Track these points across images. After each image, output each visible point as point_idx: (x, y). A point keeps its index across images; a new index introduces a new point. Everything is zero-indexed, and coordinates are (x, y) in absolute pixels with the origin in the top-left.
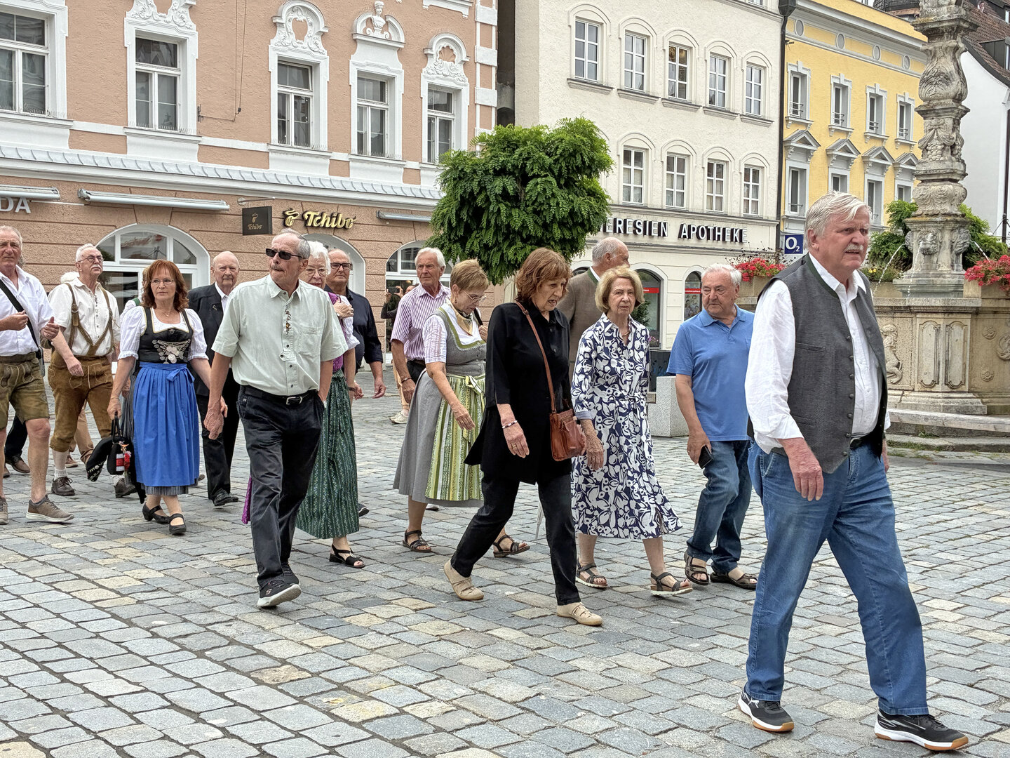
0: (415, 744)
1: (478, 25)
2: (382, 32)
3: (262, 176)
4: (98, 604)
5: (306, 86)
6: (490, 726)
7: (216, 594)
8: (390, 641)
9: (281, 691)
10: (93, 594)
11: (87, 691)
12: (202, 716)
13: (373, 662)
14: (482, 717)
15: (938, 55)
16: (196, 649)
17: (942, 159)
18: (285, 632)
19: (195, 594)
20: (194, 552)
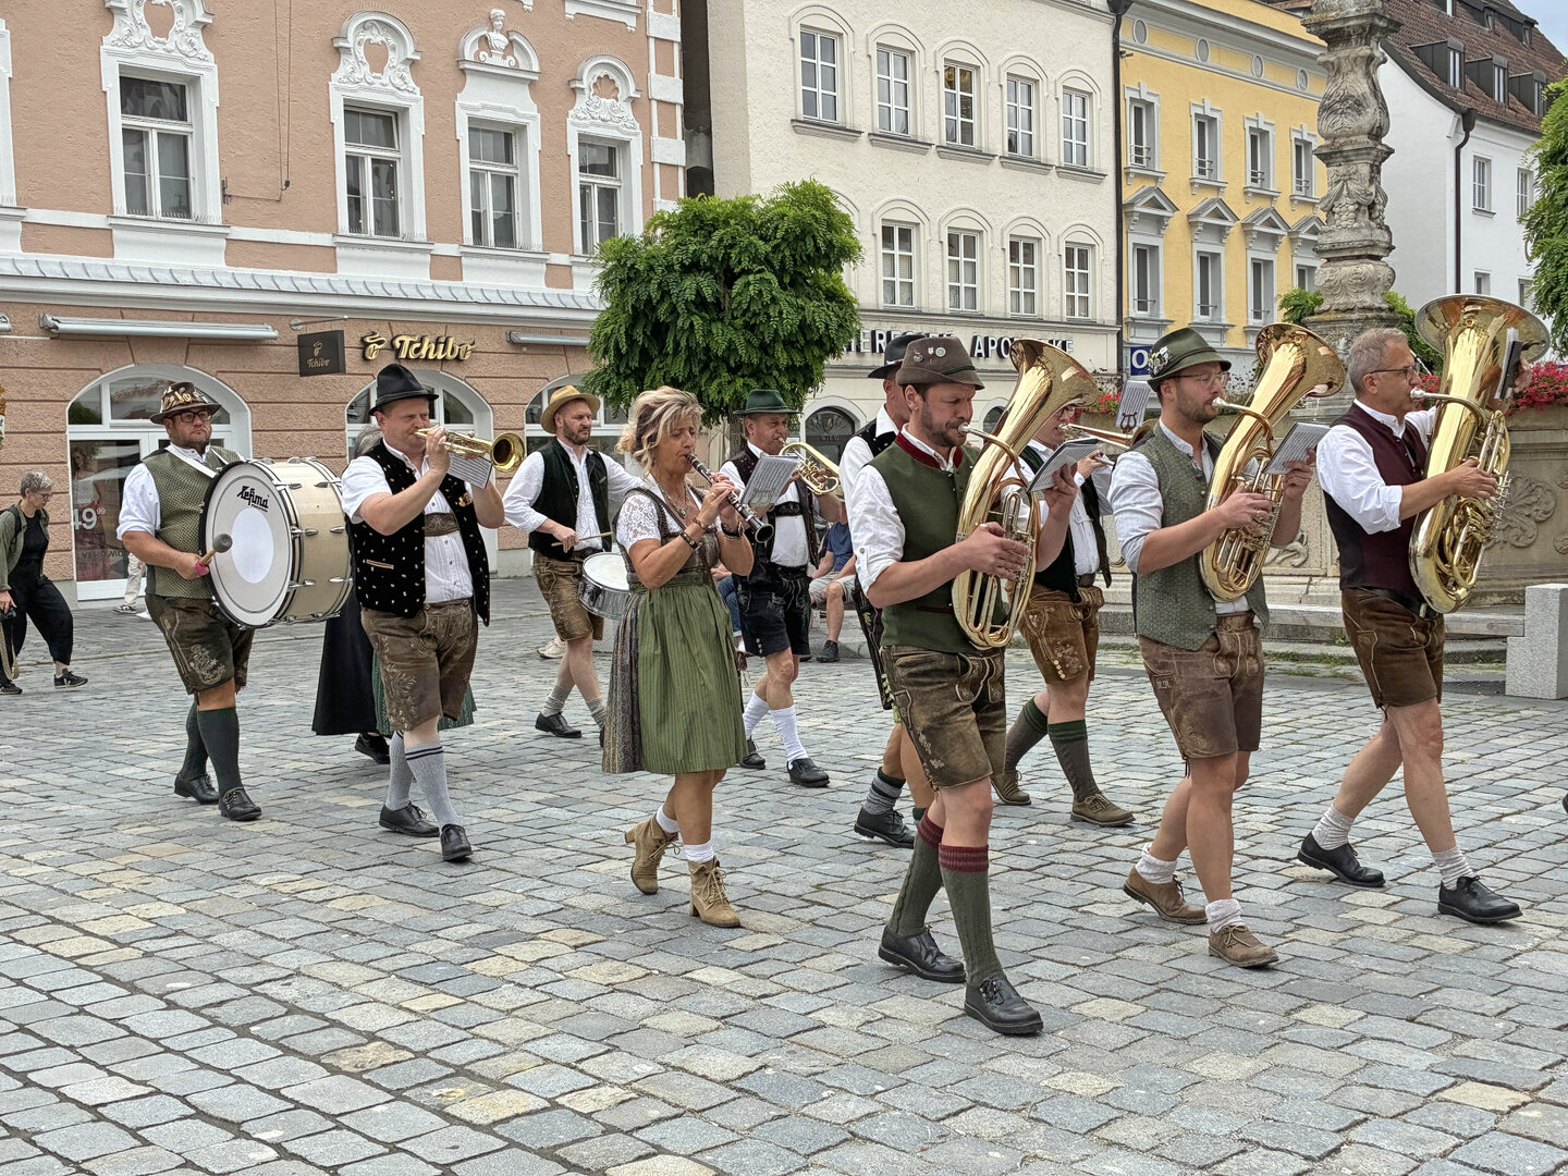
0: (573, 1154)
1: (652, 41)
2: (504, 57)
3: (326, 284)
4: (82, 961)
5: (390, 144)
6: (689, 1121)
7: (266, 935)
8: (535, 997)
9: (368, 1082)
10: (75, 945)
11: (64, 1098)
12: (245, 1127)
13: (508, 1030)
14: (676, 1106)
15: (1344, 70)
16: (236, 1024)
17: (1355, 225)
18: (373, 990)
19: (235, 938)
20: (232, 873)
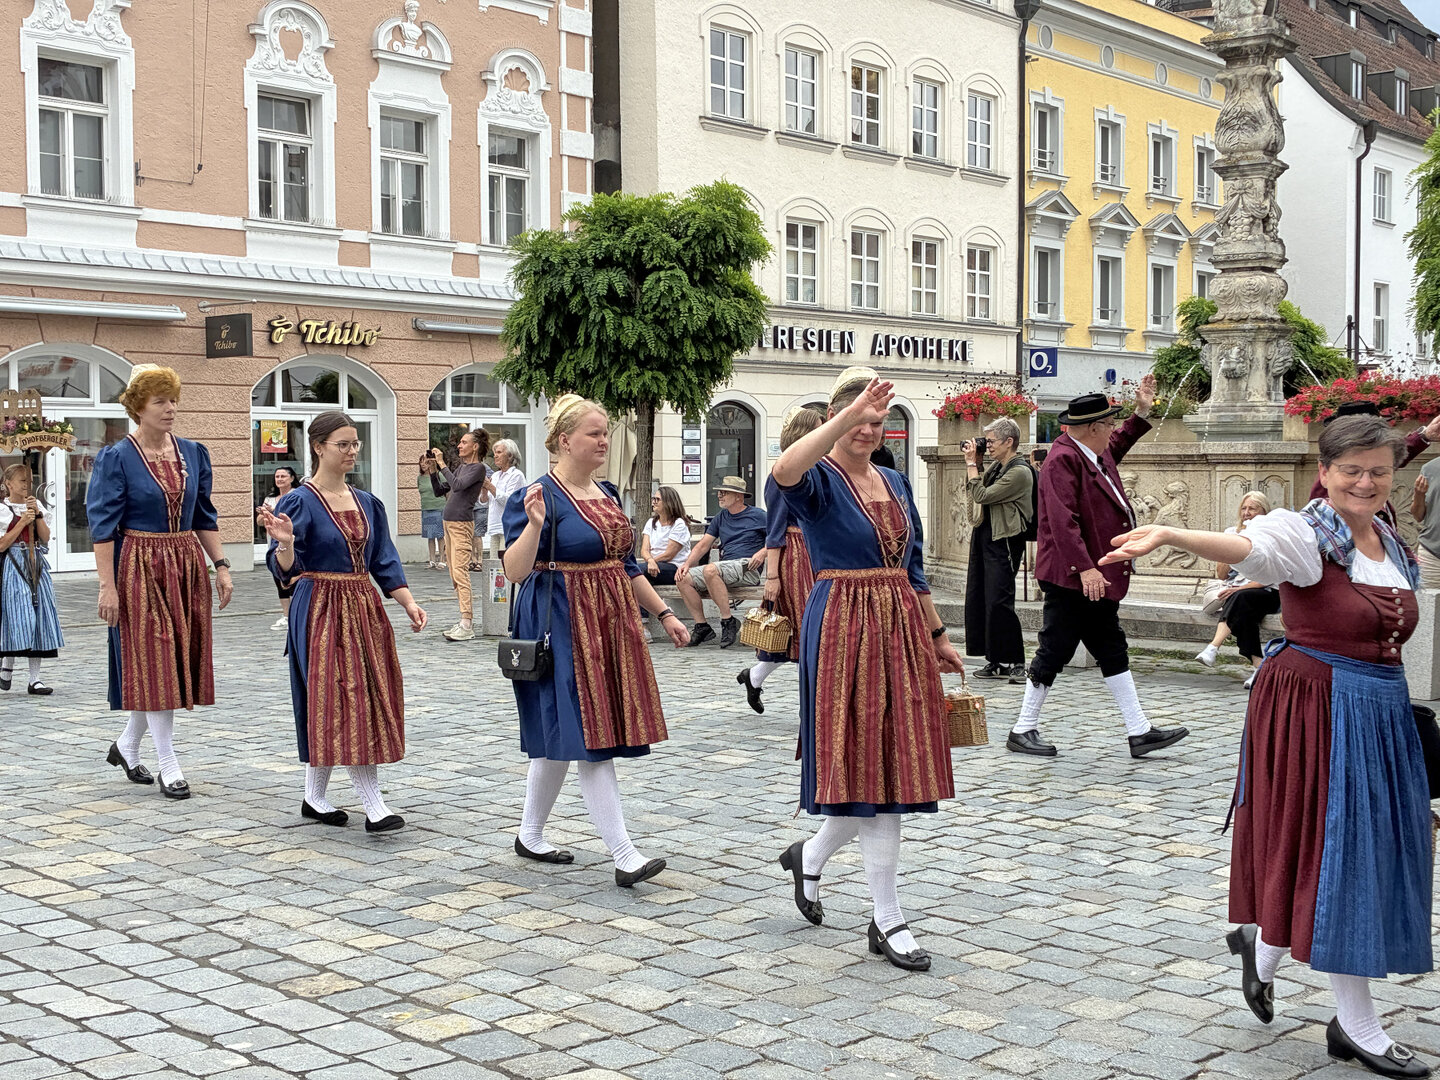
0: (515, 1067)
1: (563, 35)
2: (417, 48)
3: (235, 267)
4: (45, 900)
5: (302, 130)
6: (617, 1042)
7: (214, 883)
8: (469, 938)
9: (324, 1005)
10: (37, 887)
11: (49, 1012)
12: (217, 1039)
13: (448, 966)
14: (604, 1030)
15: (1241, 87)
16: (196, 956)
17: (1250, 238)
18: (320, 930)
19: (185, 884)
20: (174, 828)
